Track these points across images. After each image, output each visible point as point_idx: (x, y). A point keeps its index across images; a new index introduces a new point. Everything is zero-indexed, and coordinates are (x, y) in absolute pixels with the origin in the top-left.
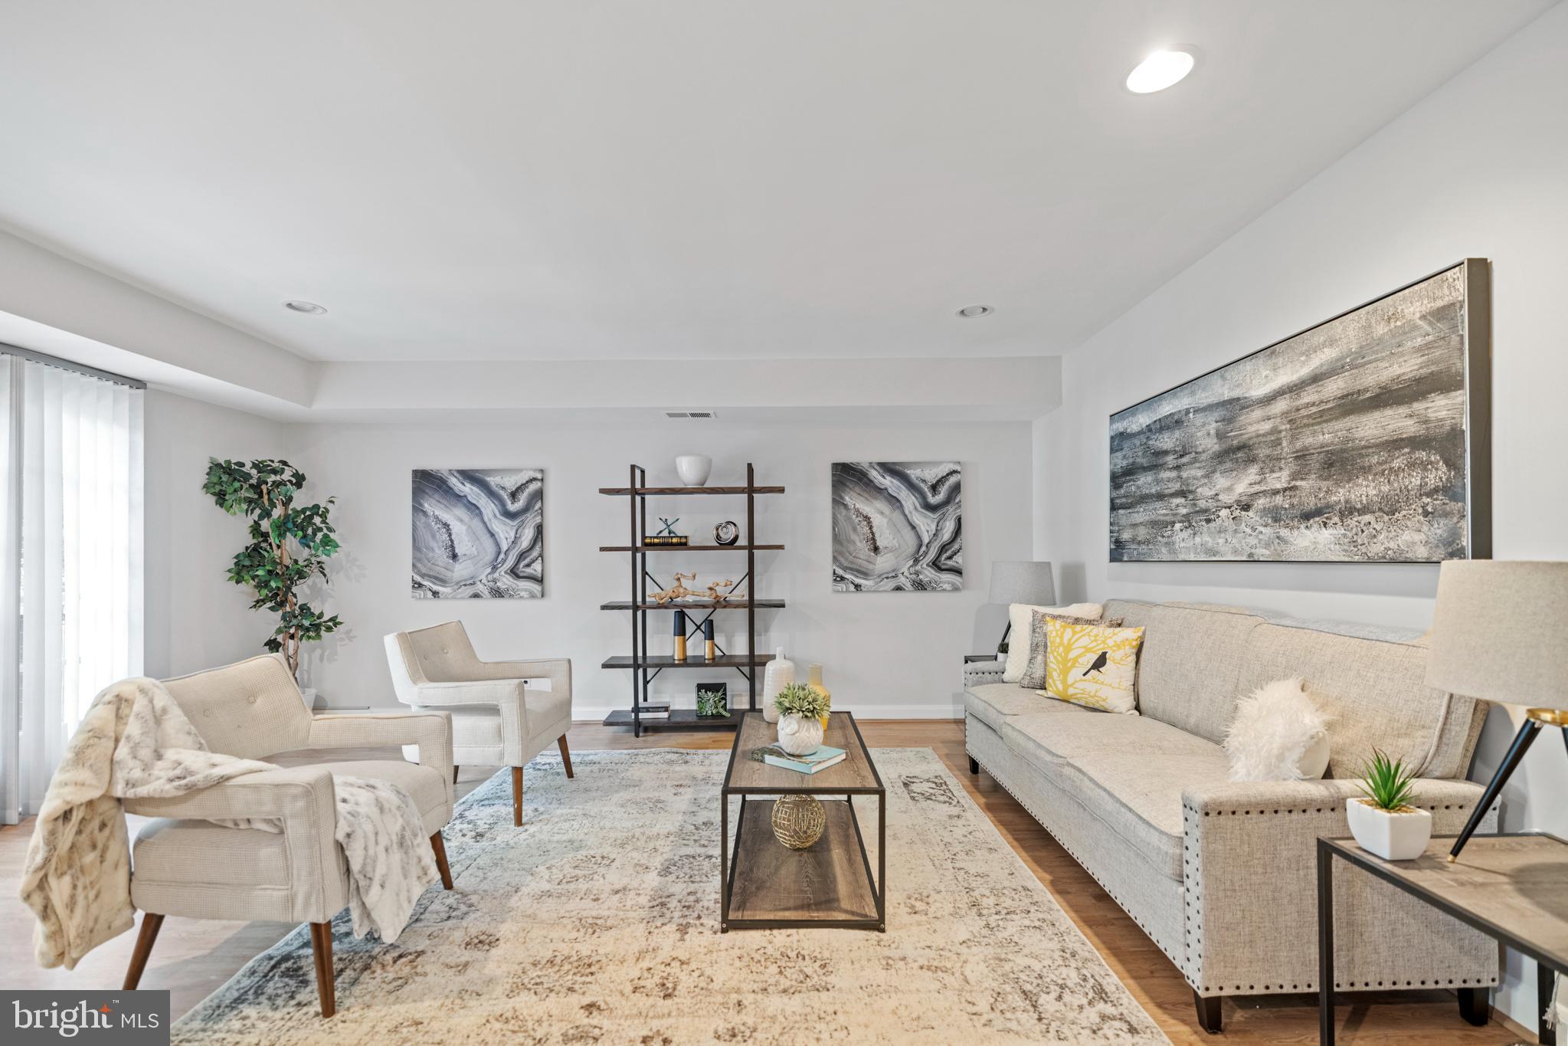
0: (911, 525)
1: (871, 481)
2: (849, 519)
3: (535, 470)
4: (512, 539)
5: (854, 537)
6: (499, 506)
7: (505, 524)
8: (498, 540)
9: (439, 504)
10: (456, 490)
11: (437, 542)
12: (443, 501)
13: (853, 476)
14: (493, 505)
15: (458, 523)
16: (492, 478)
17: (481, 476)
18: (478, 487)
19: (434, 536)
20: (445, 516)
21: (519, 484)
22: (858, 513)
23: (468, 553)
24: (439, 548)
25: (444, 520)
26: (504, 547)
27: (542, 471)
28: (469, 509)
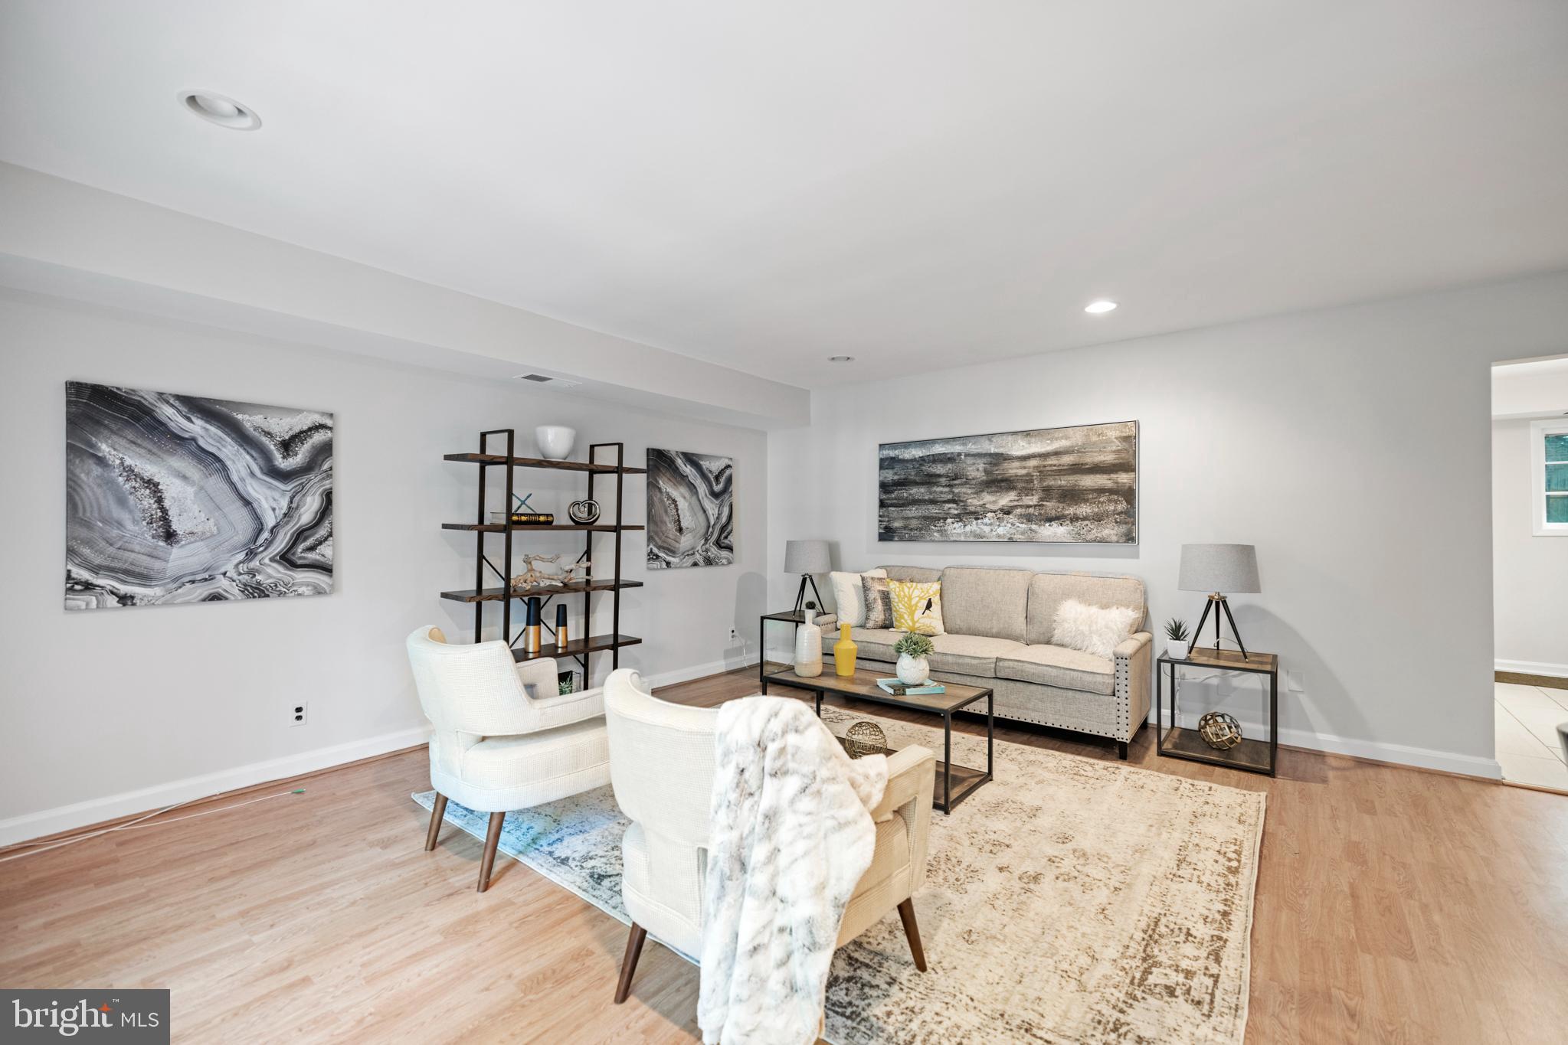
0: (703, 508)
1: (678, 468)
2: (662, 501)
3: (323, 414)
4: (284, 510)
5: (666, 519)
6: (261, 462)
7: (270, 487)
8: (259, 511)
9: (134, 447)
10: (172, 425)
11: (131, 512)
12: (145, 444)
13: (665, 462)
14: (248, 457)
15: (178, 482)
16: (246, 417)
17: (224, 410)
18: (218, 427)
19: (122, 501)
20: (148, 468)
21: (297, 430)
22: (669, 497)
23: (199, 529)
24: (135, 522)
25: (146, 475)
26: (270, 521)
27: (331, 415)
28: (200, 461)
